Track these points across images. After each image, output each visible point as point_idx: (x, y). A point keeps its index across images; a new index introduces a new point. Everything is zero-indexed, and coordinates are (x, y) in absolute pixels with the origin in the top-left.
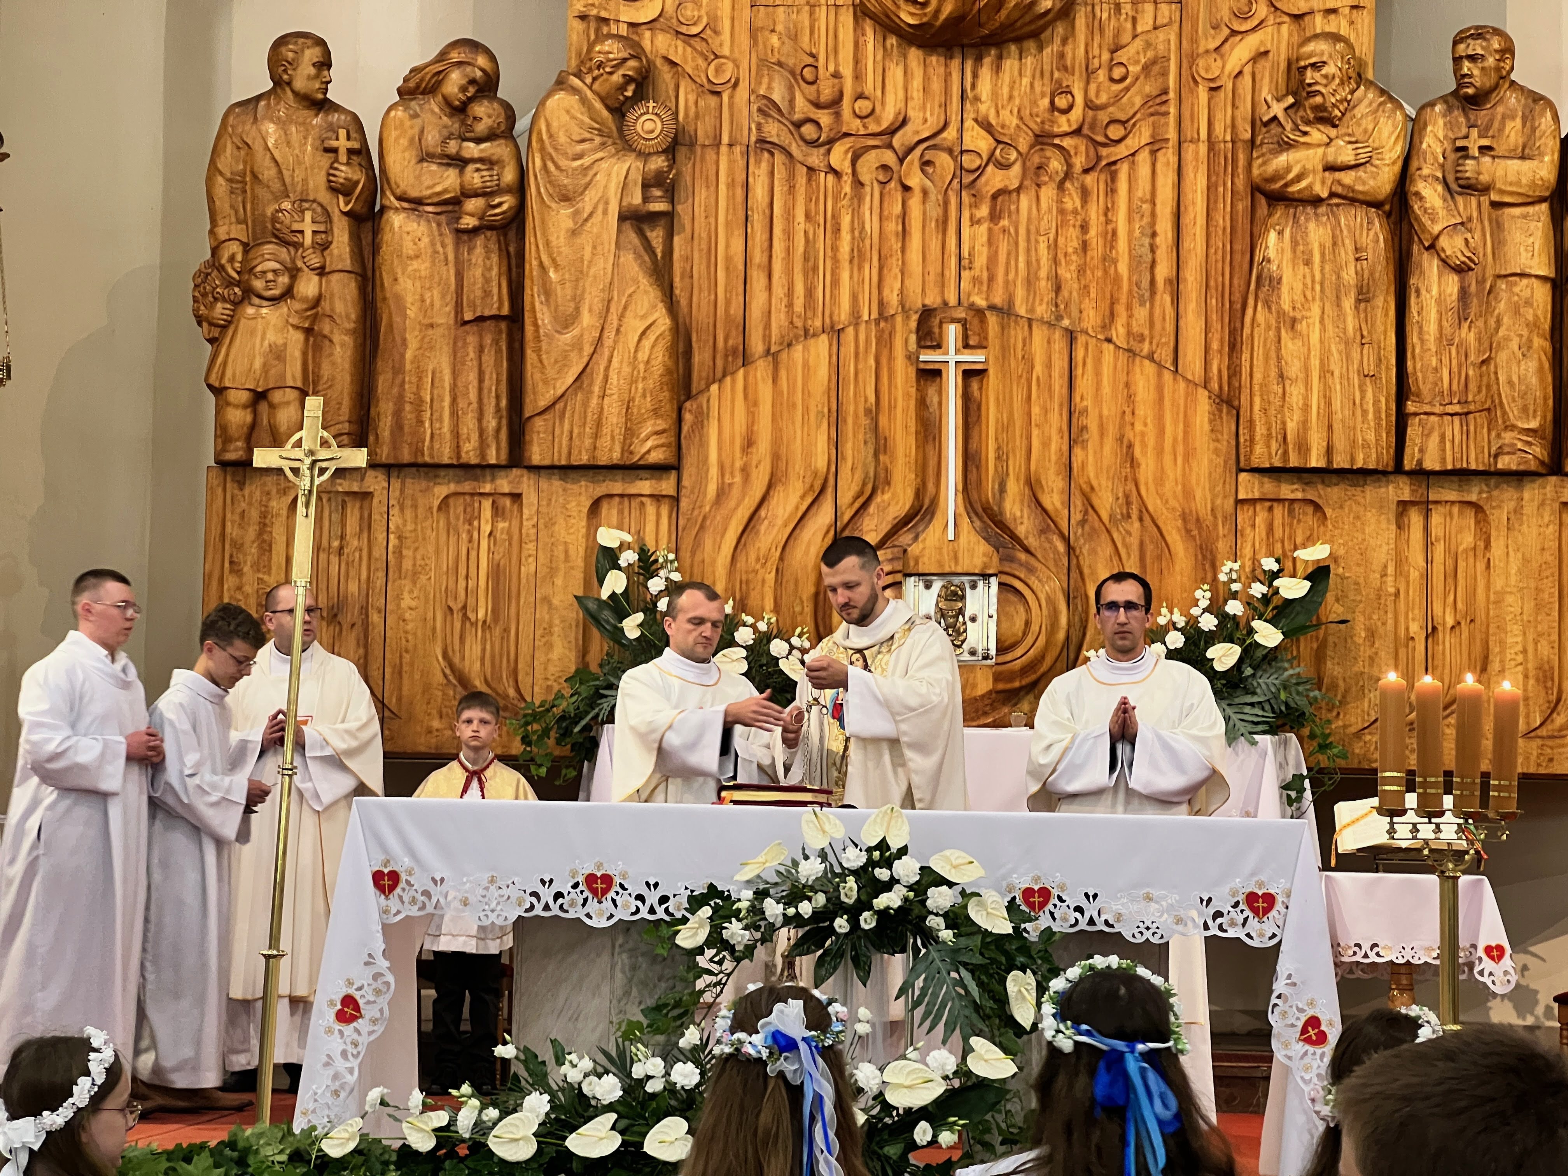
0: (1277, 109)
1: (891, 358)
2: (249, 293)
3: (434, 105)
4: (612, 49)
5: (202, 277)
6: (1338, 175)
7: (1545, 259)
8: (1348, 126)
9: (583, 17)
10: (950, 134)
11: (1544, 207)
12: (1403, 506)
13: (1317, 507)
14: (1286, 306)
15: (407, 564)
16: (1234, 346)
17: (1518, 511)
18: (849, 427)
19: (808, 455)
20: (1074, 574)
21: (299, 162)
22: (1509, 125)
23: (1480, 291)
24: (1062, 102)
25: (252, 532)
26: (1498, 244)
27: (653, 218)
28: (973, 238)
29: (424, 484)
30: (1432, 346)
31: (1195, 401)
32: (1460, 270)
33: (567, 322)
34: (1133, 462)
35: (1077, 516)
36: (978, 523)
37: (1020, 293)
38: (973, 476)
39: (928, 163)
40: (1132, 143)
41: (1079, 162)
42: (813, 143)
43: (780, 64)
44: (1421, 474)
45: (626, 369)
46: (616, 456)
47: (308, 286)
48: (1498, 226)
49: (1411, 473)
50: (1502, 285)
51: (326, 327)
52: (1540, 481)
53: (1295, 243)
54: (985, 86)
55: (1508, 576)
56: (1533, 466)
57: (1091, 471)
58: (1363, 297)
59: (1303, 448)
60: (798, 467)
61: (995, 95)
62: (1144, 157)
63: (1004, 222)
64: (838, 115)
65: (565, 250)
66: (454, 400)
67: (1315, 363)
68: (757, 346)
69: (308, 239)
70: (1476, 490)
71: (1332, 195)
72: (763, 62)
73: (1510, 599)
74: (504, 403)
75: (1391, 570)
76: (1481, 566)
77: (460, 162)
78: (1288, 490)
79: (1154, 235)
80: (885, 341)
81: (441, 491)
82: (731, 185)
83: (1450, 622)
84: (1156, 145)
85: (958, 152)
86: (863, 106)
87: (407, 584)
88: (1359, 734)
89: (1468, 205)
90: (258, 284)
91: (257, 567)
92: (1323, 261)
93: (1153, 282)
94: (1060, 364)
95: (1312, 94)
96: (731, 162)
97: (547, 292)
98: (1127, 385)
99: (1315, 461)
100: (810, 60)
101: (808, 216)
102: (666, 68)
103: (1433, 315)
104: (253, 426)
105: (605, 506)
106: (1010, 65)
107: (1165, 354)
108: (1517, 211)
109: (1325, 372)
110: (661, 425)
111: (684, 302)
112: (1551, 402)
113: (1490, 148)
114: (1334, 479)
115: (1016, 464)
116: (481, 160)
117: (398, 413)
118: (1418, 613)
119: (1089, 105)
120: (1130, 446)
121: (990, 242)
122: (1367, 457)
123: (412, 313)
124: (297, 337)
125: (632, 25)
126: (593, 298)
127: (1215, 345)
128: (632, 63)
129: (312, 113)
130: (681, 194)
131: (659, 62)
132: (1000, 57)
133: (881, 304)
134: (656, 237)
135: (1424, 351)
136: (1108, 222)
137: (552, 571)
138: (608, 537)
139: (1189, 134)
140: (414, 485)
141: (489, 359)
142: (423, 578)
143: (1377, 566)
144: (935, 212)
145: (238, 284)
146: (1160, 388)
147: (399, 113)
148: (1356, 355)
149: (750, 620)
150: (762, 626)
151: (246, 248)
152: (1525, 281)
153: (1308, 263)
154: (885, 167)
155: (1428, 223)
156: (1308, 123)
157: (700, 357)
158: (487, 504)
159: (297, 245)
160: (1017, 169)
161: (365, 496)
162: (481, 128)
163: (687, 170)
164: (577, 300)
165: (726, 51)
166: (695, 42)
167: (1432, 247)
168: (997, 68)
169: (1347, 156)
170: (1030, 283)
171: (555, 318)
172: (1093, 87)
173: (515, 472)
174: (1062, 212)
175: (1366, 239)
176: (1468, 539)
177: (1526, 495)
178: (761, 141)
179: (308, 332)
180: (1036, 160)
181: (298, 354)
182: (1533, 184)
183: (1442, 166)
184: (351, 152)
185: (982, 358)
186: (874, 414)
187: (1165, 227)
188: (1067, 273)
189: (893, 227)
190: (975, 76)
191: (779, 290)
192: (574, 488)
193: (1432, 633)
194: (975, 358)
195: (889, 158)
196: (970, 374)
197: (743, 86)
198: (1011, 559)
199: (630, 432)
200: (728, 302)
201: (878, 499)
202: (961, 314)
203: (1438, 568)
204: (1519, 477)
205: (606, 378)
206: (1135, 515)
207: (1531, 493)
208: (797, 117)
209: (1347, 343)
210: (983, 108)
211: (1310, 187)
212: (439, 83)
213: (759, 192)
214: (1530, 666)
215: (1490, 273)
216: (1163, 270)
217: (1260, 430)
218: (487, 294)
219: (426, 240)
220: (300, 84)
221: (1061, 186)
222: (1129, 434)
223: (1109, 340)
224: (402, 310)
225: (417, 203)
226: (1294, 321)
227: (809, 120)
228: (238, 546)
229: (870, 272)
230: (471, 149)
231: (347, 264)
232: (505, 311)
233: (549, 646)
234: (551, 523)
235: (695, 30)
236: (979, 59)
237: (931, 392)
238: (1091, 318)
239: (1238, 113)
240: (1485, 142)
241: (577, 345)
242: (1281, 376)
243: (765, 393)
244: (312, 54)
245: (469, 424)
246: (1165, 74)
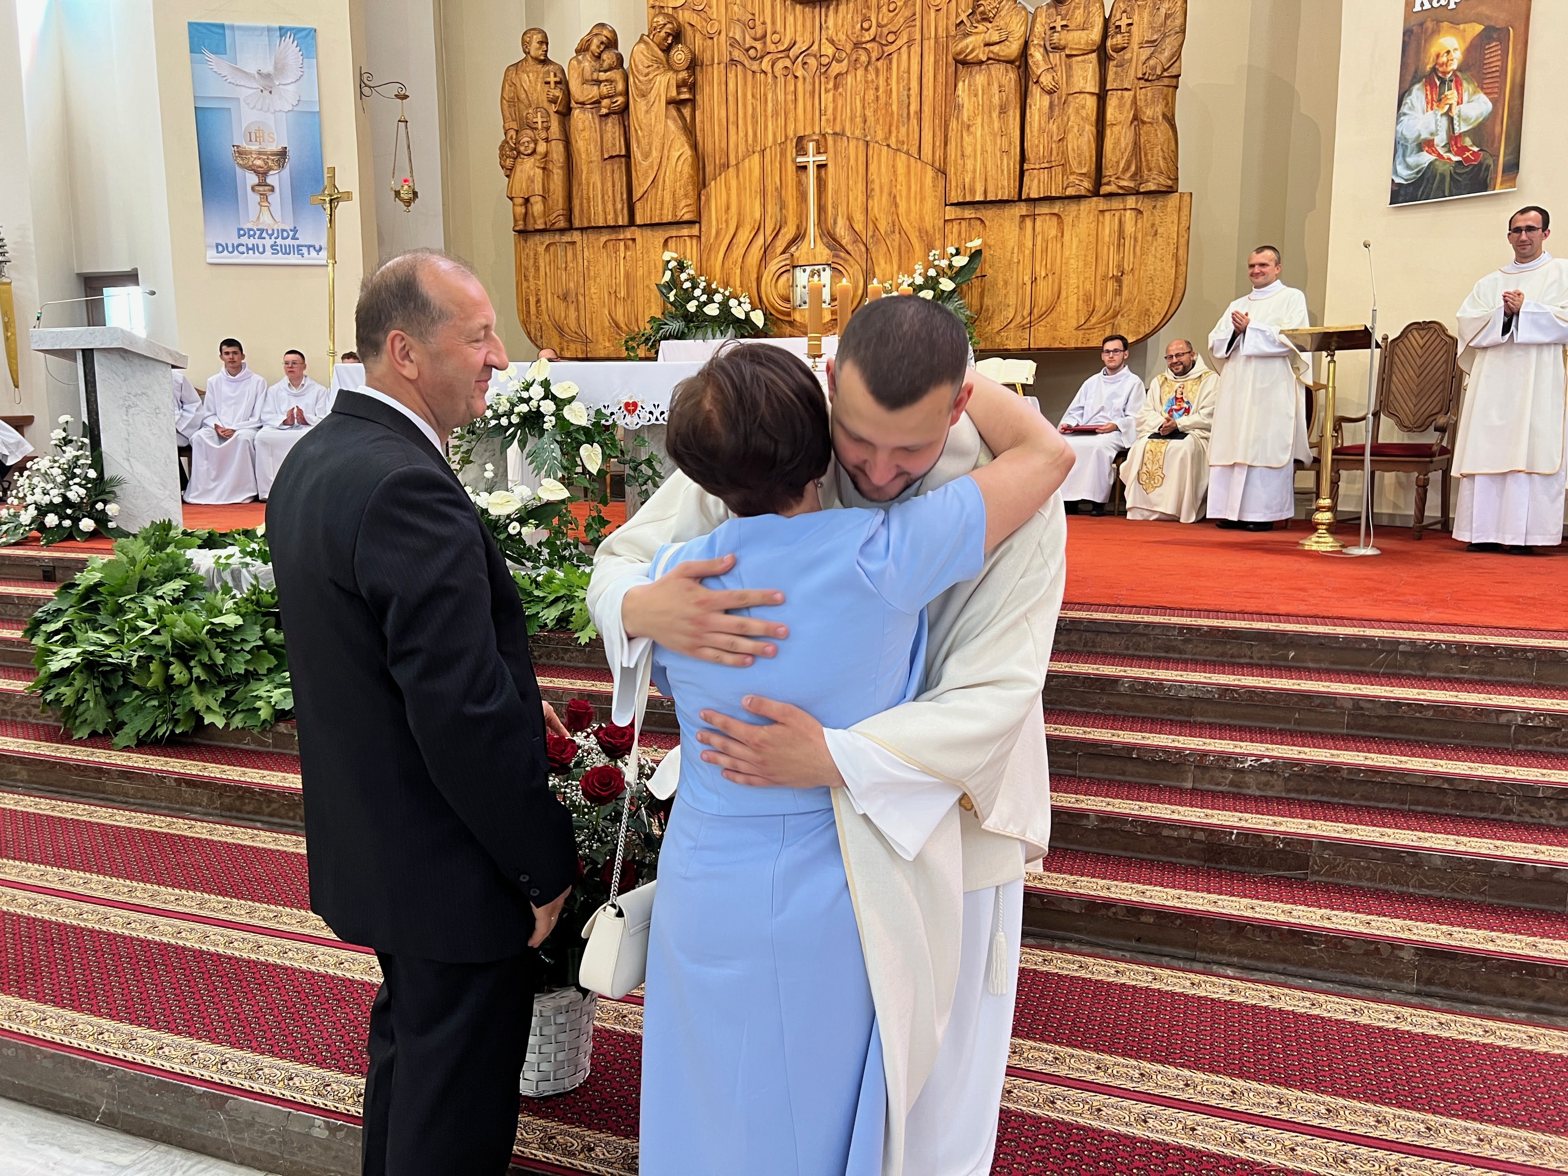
0: (963, 17)
1: (786, 162)
2: (519, 153)
3: (588, 56)
4: (661, 20)
5: (502, 148)
6: (992, 48)
7: (1093, 83)
8: (999, 22)
9: (653, 7)
10: (815, 47)
11: (1094, 55)
12: (1023, 217)
13: (982, 221)
14: (965, 119)
15: (592, 273)
16: (946, 144)
17: (1077, 216)
18: (769, 198)
19: (752, 212)
20: (869, 261)
21: (535, 90)
22: (1077, 12)
23: (1059, 102)
24: (866, 25)
25: (532, 262)
26: (1069, 77)
27: (684, 102)
28: (826, 100)
29: (596, 236)
30: (1036, 133)
31: (925, 172)
32: (1050, 93)
33: (646, 156)
34: (896, 206)
35: (870, 233)
36: (825, 240)
37: (848, 125)
38: (823, 218)
39: (805, 63)
40: (899, 43)
41: (874, 56)
42: (754, 59)
43: (738, 20)
44: (1029, 200)
45: (672, 176)
46: (670, 218)
47: (542, 147)
48: (1069, 68)
49: (1026, 200)
50: (1070, 98)
51: (550, 166)
52: (1089, 200)
53: (970, 85)
54: (831, 23)
55: (1071, 250)
56: (1083, 192)
57: (876, 210)
58: (1003, 110)
59: (973, 191)
60: (748, 219)
61: (835, 25)
62: (905, 49)
63: (840, 90)
64: (765, 43)
65: (644, 121)
66: (603, 197)
67: (979, 147)
68: (733, 162)
69: (540, 127)
70: (1057, 207)
71: (989, 59)
72: (731, 21)
73: (1072, 261)
74: (625, 196)
75: (1016, 251)
76: (1059, 245)
77: (598, 82)
78: (968, 213)
79: (909, 89)
80: (783, 153)
81: (603, 239)
82: (719, 84)
83: (1043, 274)
84: (910, 42)
85: (819, 56)
86: (776, 37)
87: (592, 282)
88: (998, 332)
89: (1055, 58)
90: (522, 149)
91: (534, 277)
92: (983, 94)
93: (909, 114)
94: (862, 159)
95: (979, 6)
96: (719, 72)
97: (638, 142)
98: (893, 166)
99: (979, 197)
100: (751, 17)
101: (753, 96)
102: (688, 28)
103: (1037, 117)
104: (526, 214)
105: (670, 241)
106: (842, 8)
107: (914, 151)
108: (1079, 58)
109: (984, 151)
110: (689, 202)
111: (701, 143)
112: (1094, 159)
113: (1066, 26)
114: (990, 206)
115: (842, 209)
116: (606, 81)
117: (581, 204)
118: (1029, 271)
119: (879, 25)
120: (895, 197)
121: (834, 101)
122: (1003, 193)
123: (583, 157)
124: (539, 172)
125: (674, 8)
126: (656, 143)
127: (938, 144)
128: (669, 26)
129: (540, 66)
130: (698, 91)
131: (686, 25)
132: (837, 5)
133: (786, 137)
134: (687, 112)
135: (1032, 137)
136: (888, 85)
137: (650, 273)
138: (667, 256)
139: (926, 35)
140: (592, 236)
141: (617, 176)
142: (598, 280)
143: (1009, 249)
144: (809, 87)
145: (515, 149)
146: (909, 167)
147: (575, 62)
148: (999, 142)
149: (721, 290)
150: (727, 293)
151: (517, 131)
152: (1082, 96)
153: (976, 95)
154: (786, 67)
155: (1035, 69)
156: (978, 22)
157: (709, 169)
158: (622, 244)
159: (536, 129)
160: (846, 61)
161: (574, 243)
162: (605, 65)
163: (699, 78)
164: (650, 144)
165: (715, 17)
166: (702, 14)
167: (1037, 82)
168: (836, 11)
169: (996, 38)
170: (852, 119)
171: (642, 154)
172: (881, 15)
173: (633, 228)
174: (866, 82)
175: (1004, 81)
176: (1053, 232)
177: (1082, 208)
178: (732, 60)
179: (544, 169)
180: (854, 57)
181: (540, 180)
182: (1087, 43)
183: (1044, 39)
184: (556, 83)
185: (824, 158)
186: (779, 190)
187: (914, 85)
188: (869, 113)
189: (790, 97)
190: (826, 16)
191: (741, 134)
192: (656, 234)
193: (1034, 281)
194: (822, 158)
195: (788, 63)
196: (821, 167)
197: (723, 34)
198: (837, 256)
199: (675, 207)
200: (720, 141)
201: (782, 231)
202: (815, 137)
203: (1038, 248)
204: (1078, 198)
205: (664, 181)
206: (897, 231)
207: (1085, 205)
208: (747, 46)
209: (995, 135)
210: (830, 32)
211: (977, 55)
212: (589, 45)
213: (731, 86)
214: (1081, 293)
215: (1064, 93)
216: (914, 107)
217: (953, 184)
218: (614, 145)
219: (587, 123)
220: (532, 53)
221: (866, 69)
222: (894, 191)
223: (888, 146)
224: (580, 155)
225: (583, 103)
226: (969, 126)
227: (752, 47)
228: (527, 269)
229: (781, 121)
230: (603, 76)
231: (557, 136)
232: (623, 153)
233: (650, 308)
234: (648, 252)
235: (701, 8)
236: (828, 7)
237: (804, 177)
238: (880, 136)
239: (950, 23)
240: (1064, 23)
241: (651, 166)
242: (963, 155)
243: (734, 183)
244: (537, 37)
245: (610, 206)
246: (914, 5)
